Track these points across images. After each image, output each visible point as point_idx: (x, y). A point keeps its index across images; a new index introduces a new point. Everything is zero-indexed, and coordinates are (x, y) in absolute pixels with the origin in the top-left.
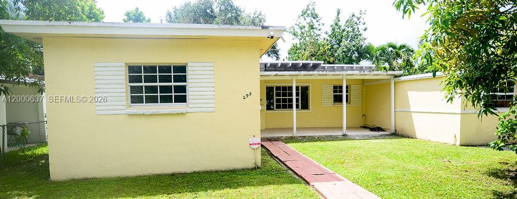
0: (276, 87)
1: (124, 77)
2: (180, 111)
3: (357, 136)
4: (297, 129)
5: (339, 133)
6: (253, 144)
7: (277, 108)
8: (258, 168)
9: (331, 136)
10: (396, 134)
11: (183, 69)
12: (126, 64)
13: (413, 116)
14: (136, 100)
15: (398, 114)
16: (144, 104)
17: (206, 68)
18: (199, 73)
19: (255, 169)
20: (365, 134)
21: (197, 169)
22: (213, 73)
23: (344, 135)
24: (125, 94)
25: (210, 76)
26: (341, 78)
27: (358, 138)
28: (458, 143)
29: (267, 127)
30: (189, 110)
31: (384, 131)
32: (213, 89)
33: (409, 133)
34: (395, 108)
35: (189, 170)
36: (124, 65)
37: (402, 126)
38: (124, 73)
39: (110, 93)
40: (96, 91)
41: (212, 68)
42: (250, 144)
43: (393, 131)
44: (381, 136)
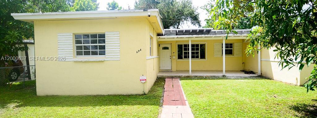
0: (184, 45)
1: (72, 41)
2: (101, 60)
3: (233, 76)
4: (192, 71)
5: (220, 75)
6: (142, 80)
7: (184, 58)
8: (145, 94)
9: (214, 76)
10: (261, 76)
11: (103, 36)
12: (73, 33)
13: (271, 64)
14: (79, 53)
15: (263, 62)
16: (83, 56)
17: (115, 35)
18: (112, 38)
19: (143, 95)
20: (239, 75)
21: (110, 93)
22: (119, 38)
23: (223, 76)
24: (72, 50)
25: (117, 40)
26: (222, 39)
27: (233, 78)
28: (299, 84)
29: (178, 70)
30: (106, 59)
31: (254, 74)
32: (119, 47)
33: (269, 76)
34: (261, 59)
35: (106, 94)
36: (72, 34)
37: (265, 71)
38: (72, 39)
39: (65, 50)
40: (59, 48)
41: (118, 35)
42: (141, 80)
43: (259, 73)
44: (250, 77)
